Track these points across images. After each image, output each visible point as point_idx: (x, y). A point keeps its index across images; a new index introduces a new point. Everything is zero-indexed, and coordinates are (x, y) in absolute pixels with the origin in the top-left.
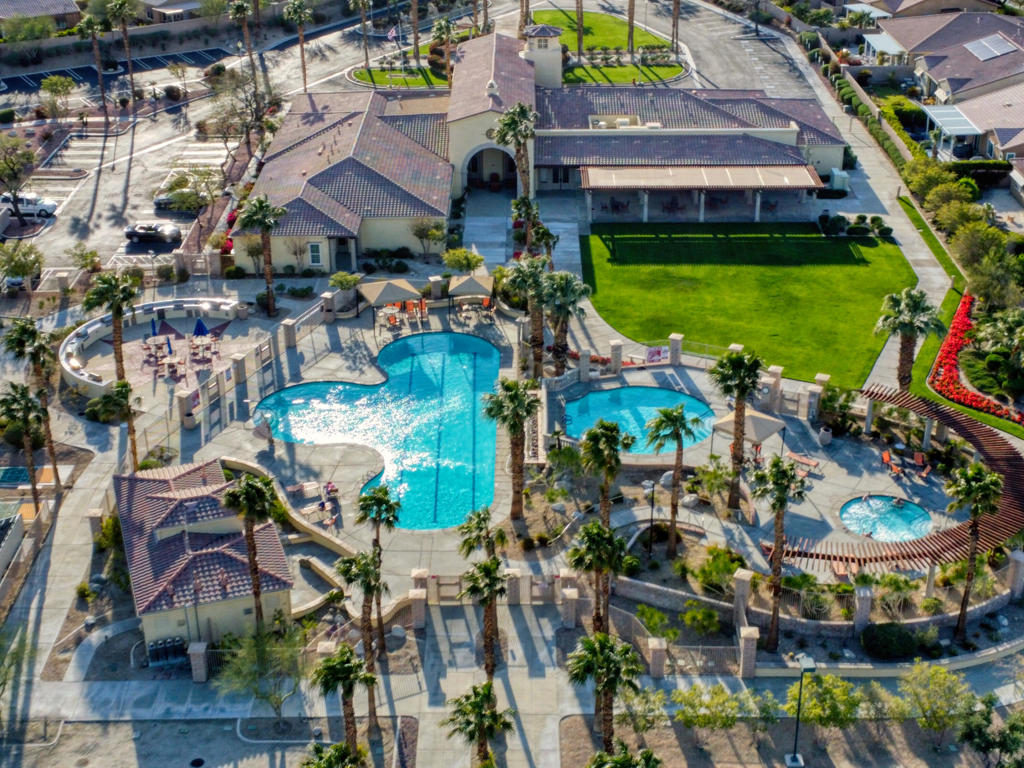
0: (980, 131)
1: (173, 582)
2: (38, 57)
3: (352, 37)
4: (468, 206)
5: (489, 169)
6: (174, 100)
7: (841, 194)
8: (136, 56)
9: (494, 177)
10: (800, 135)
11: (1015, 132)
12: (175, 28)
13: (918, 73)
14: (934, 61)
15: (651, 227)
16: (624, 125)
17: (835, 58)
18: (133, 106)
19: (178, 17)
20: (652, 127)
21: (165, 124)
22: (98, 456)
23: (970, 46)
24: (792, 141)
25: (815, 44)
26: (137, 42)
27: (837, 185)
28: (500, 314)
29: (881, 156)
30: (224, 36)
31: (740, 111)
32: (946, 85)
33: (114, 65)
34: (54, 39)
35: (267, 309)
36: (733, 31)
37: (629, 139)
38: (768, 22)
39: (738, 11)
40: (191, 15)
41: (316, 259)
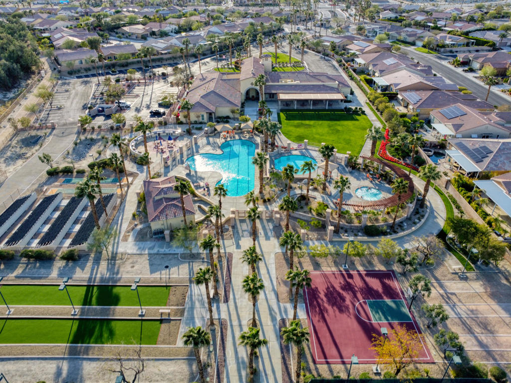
0: (389, 84)
1: (160, 212)
2: (127, 65)
4: (246, 104)
5: (252, 94)
6: (164, 76)
7: (350, 102)
8: (154, 64)
9: (253, 96)
10: (339, 85)
12: (165, 57)
13: (370, 69)
14: (374, 65)
15: (297, 110)
16: (289, 82)
17: (346, 65)
18: (153, 77)
19: (165, 54)
20: (297, 82)
21: (162, 82)
22: (140, 174)
23: (385, 61)
24: (336, 86)
25: (341, 61)
26: (153, 60)
27: (349, 99)
28: (255, 134)
29: (361, 91)
30: (178, 59)
31: (321, 78)
32: (378, 72)
33: (148, 67)
34: (131, 60)
35: (189, 133)
36: (318, 58)
37: (291, 86)
38: (327, 55)
39: (319, 52)
40: (169, 53)
41: (203, 119)
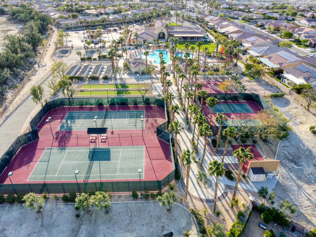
0: (224, 32)
2: (94, 26)
3: (137, 24)
4: (159, 40)
5: (161, 35)
6: (115, 30)
7: (207, 39)
8: (108, 26)
9: (161, 37)
11: (229, 31)
12: (113, 23)
13: (215, 27)
14: (218, 25)
16: (178, 30)
17: (204, 26)
18: (110, 31)
19: (113, 21)
20: (182, 30)
21: (115, 33)
22: (121, 60)
23: (223, 23)
24: (200, 32)
25: (201, 25)
26: (108, 24)
27: (206, 38)
28: (166, 49)
29: (211, 36)
30: (119, 24)
32: (220, 28)
33: (105, 27)
34: (96, 24)
35: (136, 48)
37: (179, 32)
38: (194, 23)
39: (190, 22)
40: (114, 21)
41: (141, 43)
